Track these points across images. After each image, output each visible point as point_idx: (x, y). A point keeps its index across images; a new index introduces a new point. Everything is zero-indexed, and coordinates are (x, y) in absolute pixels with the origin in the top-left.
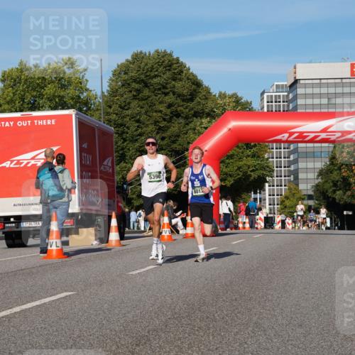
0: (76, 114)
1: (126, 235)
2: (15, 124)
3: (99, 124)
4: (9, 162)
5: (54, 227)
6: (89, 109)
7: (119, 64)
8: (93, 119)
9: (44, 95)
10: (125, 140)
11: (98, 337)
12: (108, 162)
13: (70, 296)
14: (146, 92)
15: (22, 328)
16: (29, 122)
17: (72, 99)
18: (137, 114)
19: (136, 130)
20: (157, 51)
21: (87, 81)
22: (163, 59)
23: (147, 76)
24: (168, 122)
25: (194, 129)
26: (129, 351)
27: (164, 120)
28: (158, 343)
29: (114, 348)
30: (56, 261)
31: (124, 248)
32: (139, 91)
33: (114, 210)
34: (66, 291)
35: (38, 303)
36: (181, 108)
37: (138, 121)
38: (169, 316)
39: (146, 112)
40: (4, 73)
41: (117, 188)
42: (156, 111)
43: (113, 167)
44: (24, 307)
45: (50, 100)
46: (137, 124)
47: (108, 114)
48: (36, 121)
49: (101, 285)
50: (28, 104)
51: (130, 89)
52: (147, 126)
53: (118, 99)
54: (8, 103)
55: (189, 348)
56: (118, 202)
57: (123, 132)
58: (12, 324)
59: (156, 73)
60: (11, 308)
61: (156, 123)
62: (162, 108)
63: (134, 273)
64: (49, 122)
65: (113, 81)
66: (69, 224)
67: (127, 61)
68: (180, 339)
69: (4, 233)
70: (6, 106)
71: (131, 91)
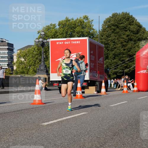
0: (89, 39)
1: (108, 90)
2: (64, 43)
3: (98, 43)
4: (61, 59)
5: (79, 85)
6: (93, 37)
7: (107, 18)
8: (95, 41)
9: (75, 31)
10: (108, 50)
11: (97, 132)
12: (101, 59)
13: (85, 114)
14: (118, 30)
15: (67, 126)
16: (69, 42)
17: (87, 33)
18: (114, 39)
19: (113, 46)
20: (123, 13)
21: (93, 25)
22: (125, 16)
23: (118, 23)
24: (127, 43)
25: (138, 46)
26: (111, 138)
27: (125, 42)
28: (123, 135)
29: (104, 136)
30: (80, 99)
31: (107, 95)
32: (114, 30)
33: (103, 79)
34: (84, 112)
35: (73, 116)
36: (133, 37)
37: (114, 42)
38: (127, 125)
39: (118, 39)
40: (60, 22)
41: (105, 70)
42: (122, 38)
43: (103, 61)
44: (67, 118)
45: (78, 33)
46: (113, 44)
47: (101, 39)
48: (72, 42)
49: (98, 110)
50: (69, 35)
51: (111, 29)
52: (118, 44)
53: (105, 33)
54: (61, 34)
55: (136, 138)
56: (105, 76)
57: (108, 47)
58: (63, 124)
59: (122, 22)
60: (62, 118)
61: (122, 43)
62: (125, 37)
63: (112, 106)
64: (77, 42)
65: (104, 25)
66: (85, 84)
67: (110, 17)
68: (132, 134)
69: (58, 87)
70: (60, 36)
71: (111, 30)
